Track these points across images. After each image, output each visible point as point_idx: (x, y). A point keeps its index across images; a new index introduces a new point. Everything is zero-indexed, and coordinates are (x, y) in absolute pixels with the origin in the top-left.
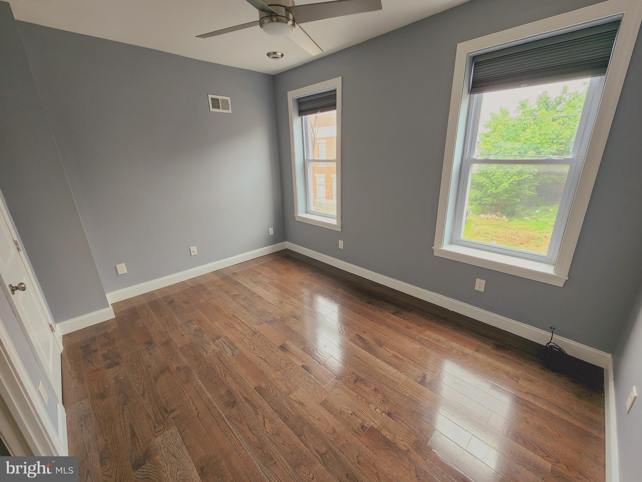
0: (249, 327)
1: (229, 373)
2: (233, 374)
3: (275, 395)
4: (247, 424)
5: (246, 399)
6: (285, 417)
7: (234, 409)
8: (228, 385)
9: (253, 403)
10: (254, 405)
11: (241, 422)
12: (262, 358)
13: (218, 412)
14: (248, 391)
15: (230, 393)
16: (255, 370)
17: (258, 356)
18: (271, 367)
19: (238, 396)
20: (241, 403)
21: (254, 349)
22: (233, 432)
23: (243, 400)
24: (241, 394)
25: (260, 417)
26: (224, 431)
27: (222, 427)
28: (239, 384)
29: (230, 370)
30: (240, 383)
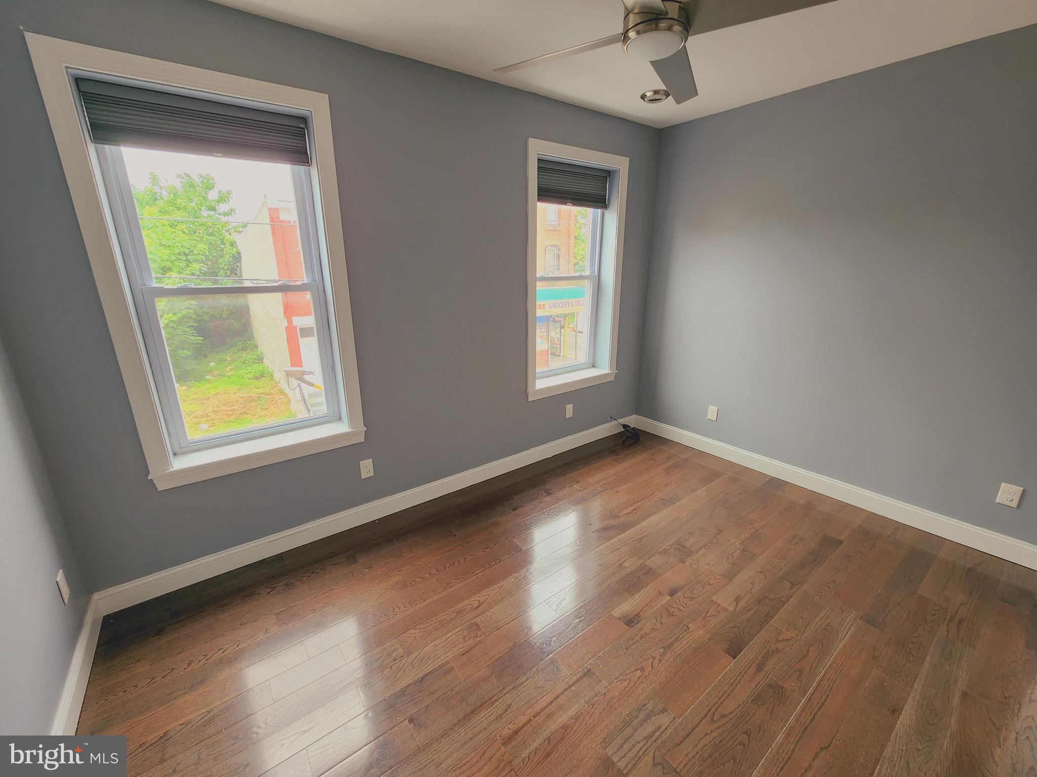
0: (566, 690)
1: (714, 709)
2: (715, 700)
3: (737, 629)
4: (798, 662)
5: (759, 669)
6: (766, 616)
7: (784, 685)
8: (743, 706)
9: (762, 658)
10: (765, 656)
11: (801, 671)
12: (664, 654)
13: (803, 710)
14: (742, 669)
15: (758, 699)
16: (696, 662)
17: (660, 661)
18: (682, 637)
19: (759, 683)
20: (769, 676)
21: (642, 669)
22: (821, 680)
23: (763, 673)
24: (753, 678)
25: (780, 646)
26: (827, 693)
27: (823, 699)
28: (734, 685)
29: (707, 709)
30: (732, 684)
